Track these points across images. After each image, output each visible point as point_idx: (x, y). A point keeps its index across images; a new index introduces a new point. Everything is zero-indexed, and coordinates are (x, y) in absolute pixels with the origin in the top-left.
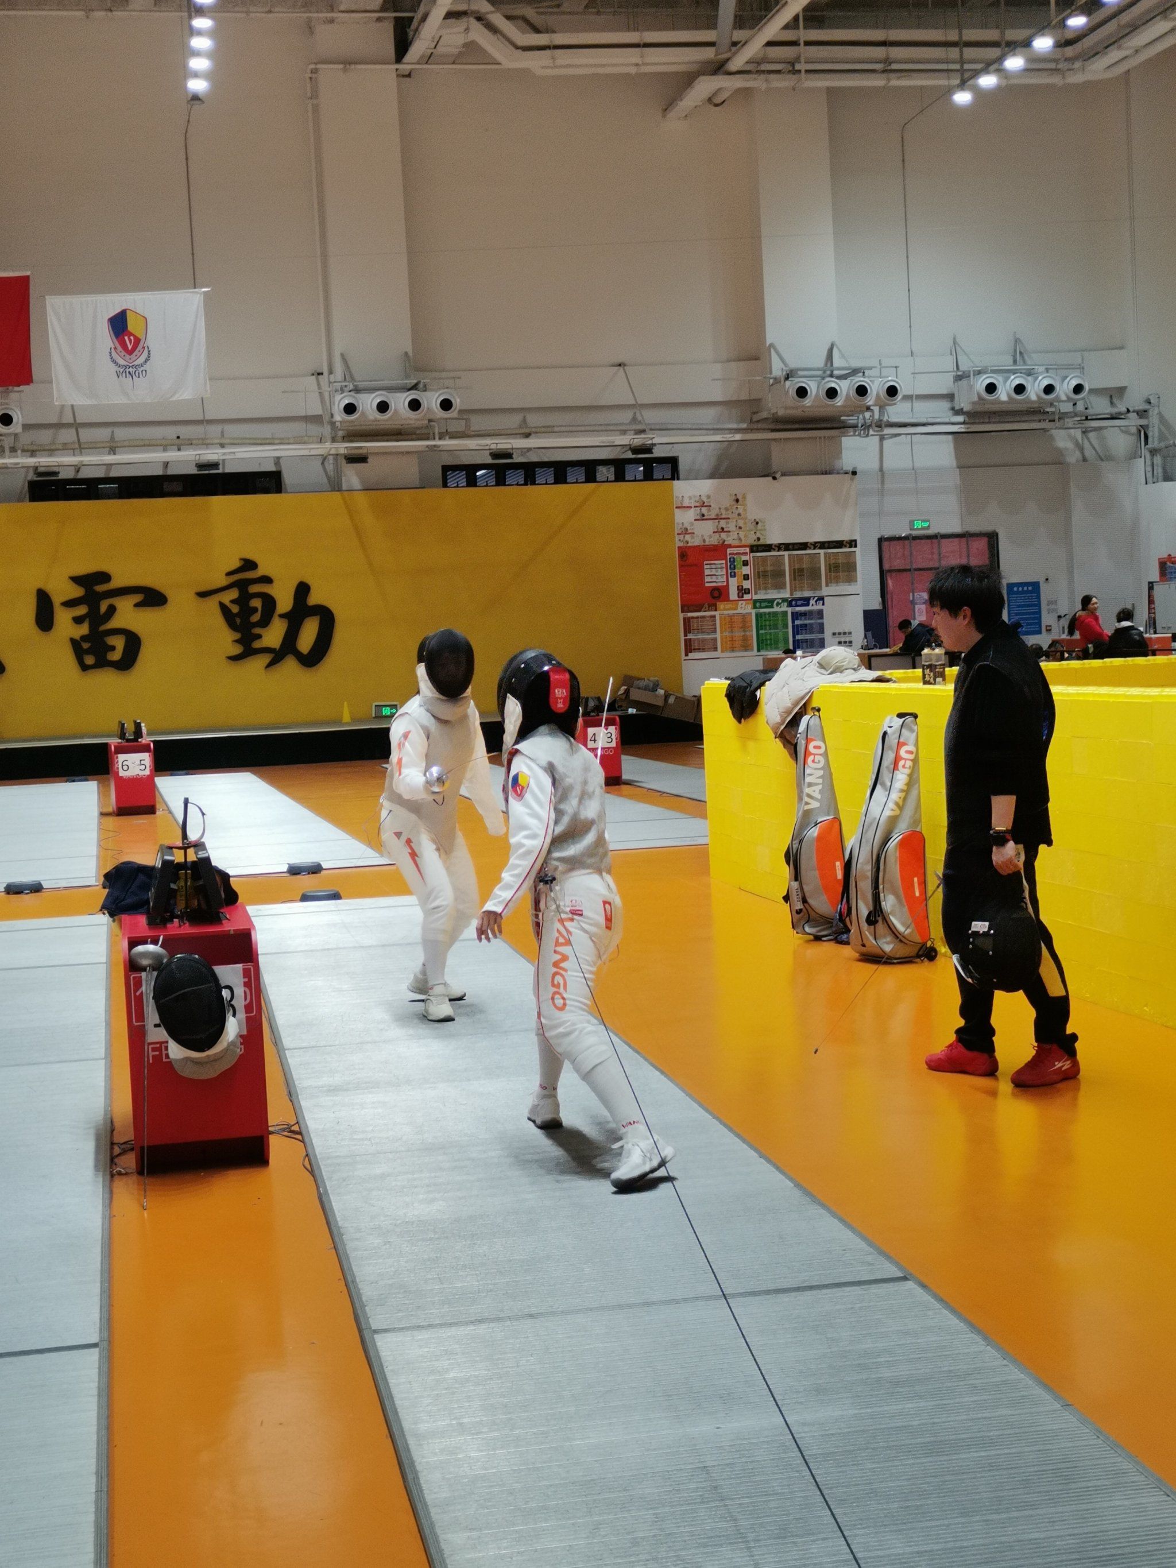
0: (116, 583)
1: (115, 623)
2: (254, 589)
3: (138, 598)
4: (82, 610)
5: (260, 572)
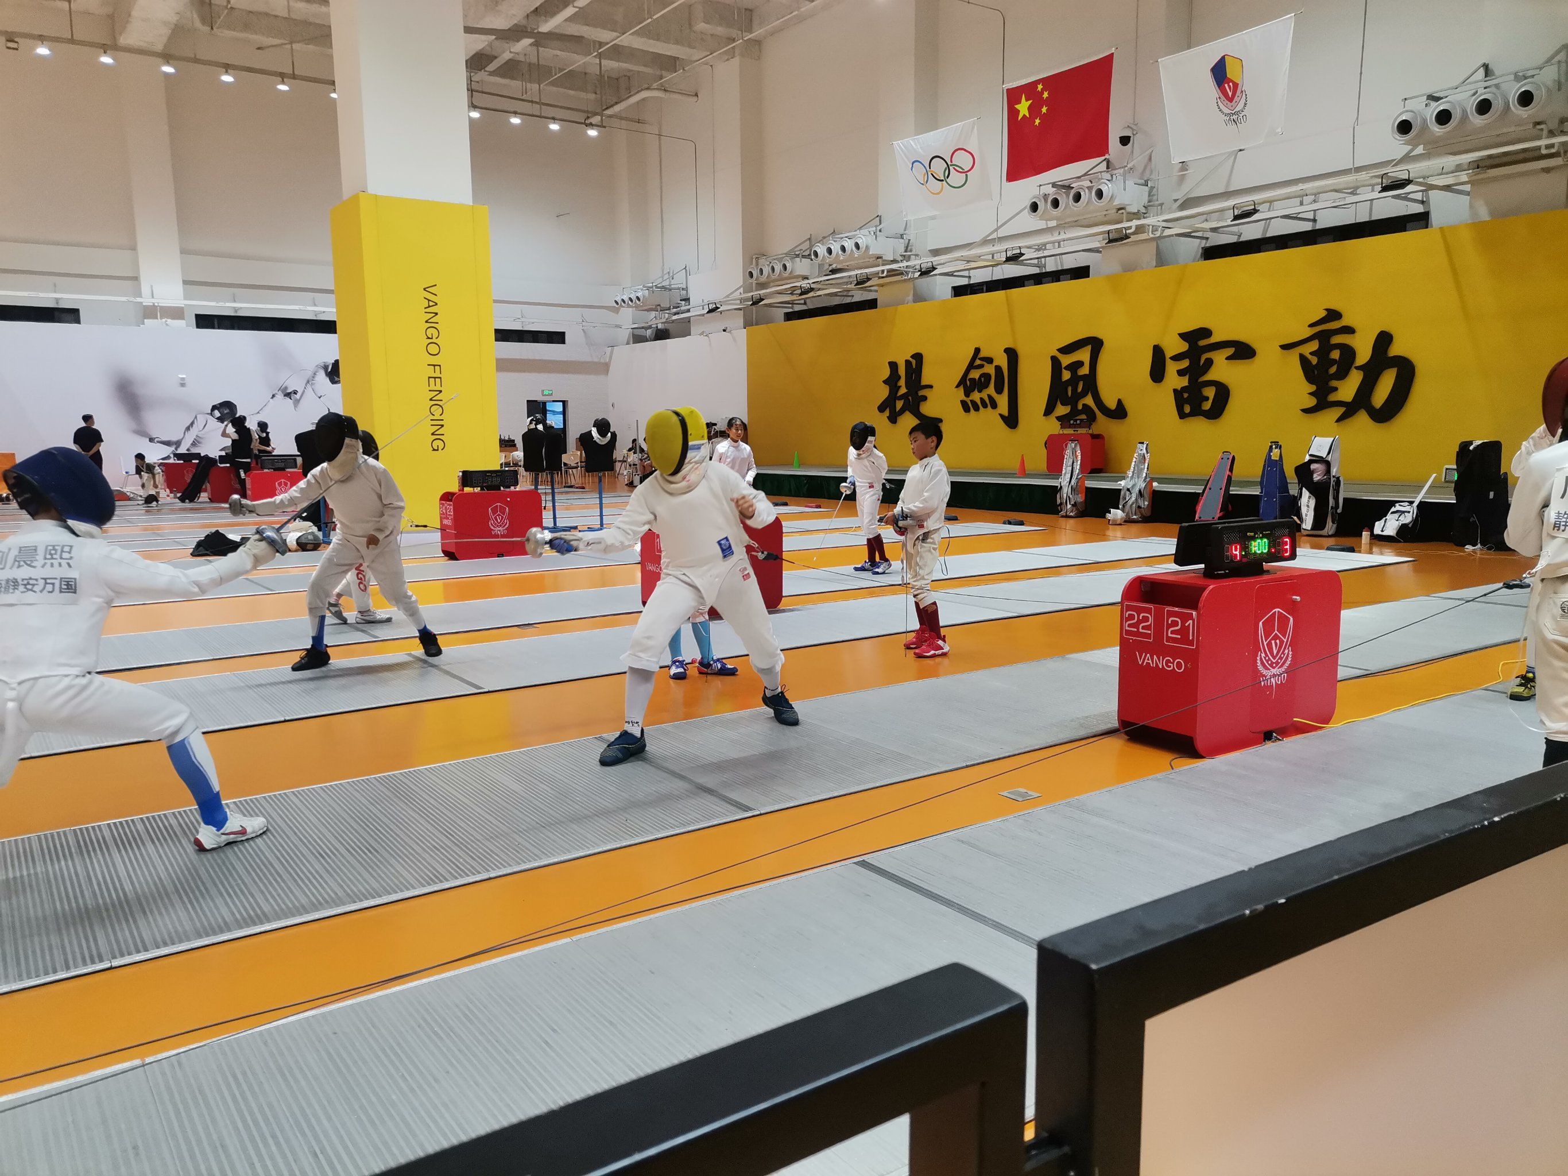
0: (1215, 339)
1: (1212, 375)
2: (1336, 340)
3: (1230, 351)
4: (1185, 364)
5: (1344, 322)
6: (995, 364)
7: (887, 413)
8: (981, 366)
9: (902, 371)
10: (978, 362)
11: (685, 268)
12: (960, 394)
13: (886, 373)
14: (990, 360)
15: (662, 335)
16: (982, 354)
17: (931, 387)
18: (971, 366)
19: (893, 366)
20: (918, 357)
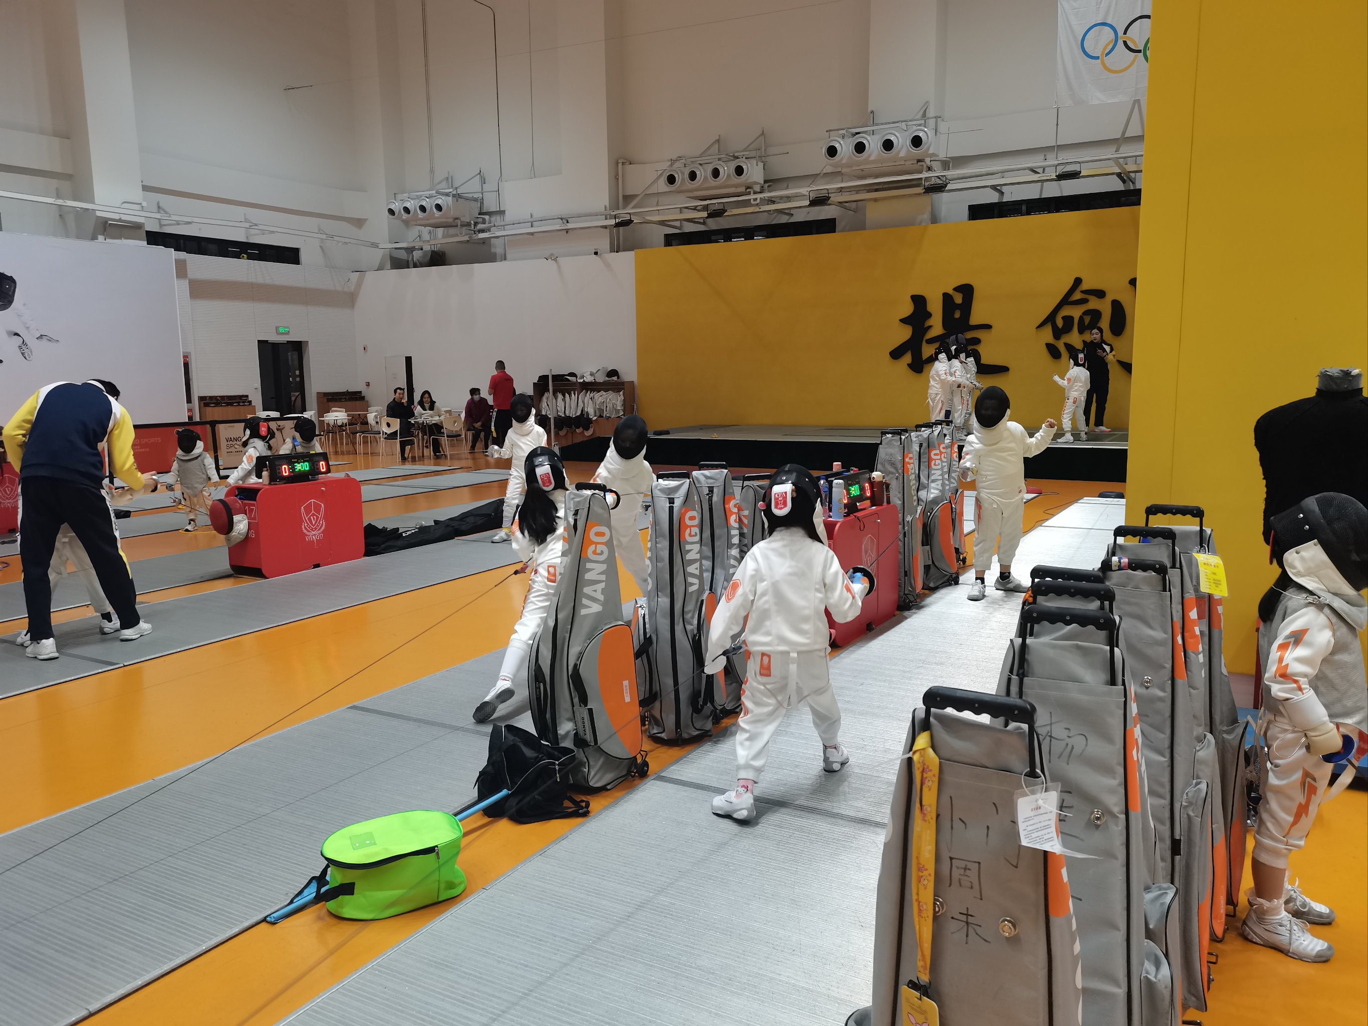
6: (1109, 298)
7: (908, 358)
8: (1083, 301)
9: (935, 307)
10: (1077, 296)
11: (480, 174)
12: (1047, 335)
13: (907, 309)
14: (1100, 294)
15: (437, 259)
16: (1085, 286)
17: (988, 327)
18: (1066, 301)
19: (919, 301)
20: (967, 290)
